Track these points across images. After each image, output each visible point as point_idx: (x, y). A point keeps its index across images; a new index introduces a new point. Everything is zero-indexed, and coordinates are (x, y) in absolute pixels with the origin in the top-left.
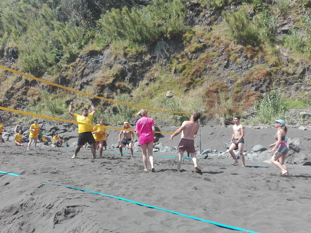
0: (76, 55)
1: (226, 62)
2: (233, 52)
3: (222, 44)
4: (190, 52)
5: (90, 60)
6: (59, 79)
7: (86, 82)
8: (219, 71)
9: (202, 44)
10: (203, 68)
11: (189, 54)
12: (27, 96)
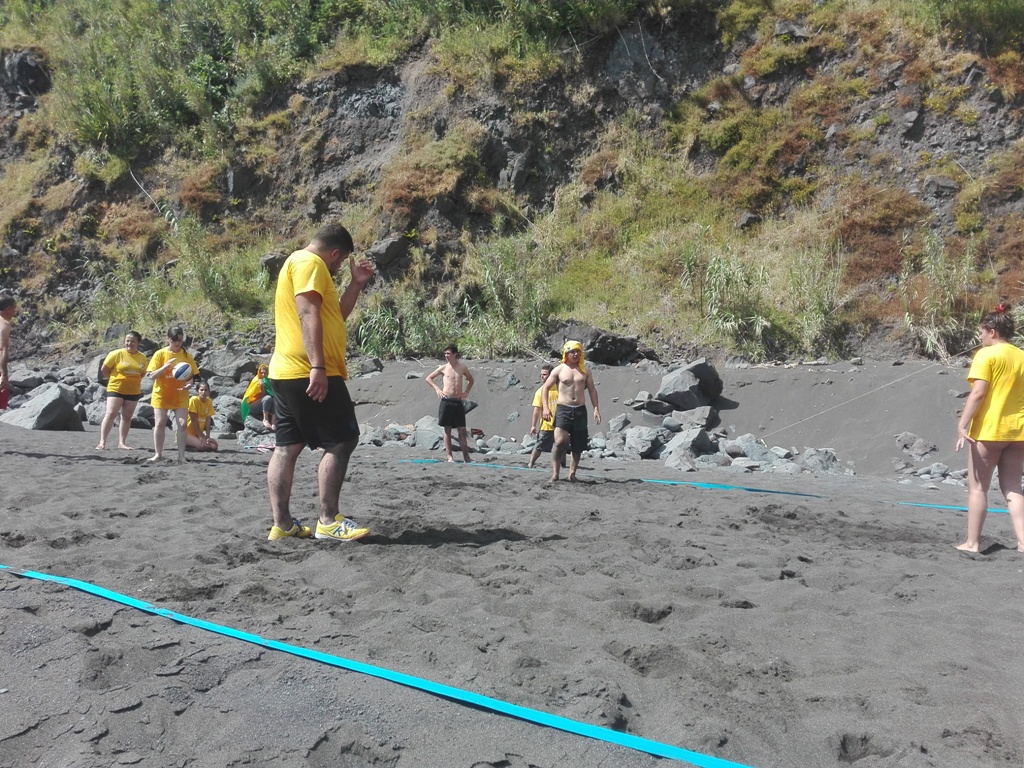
0: (288, 81)
1: (913, 115)
2: (939, 77)
3: (889, 45)
4: (755, 73)
5: (347, 101)
6: (230, 175)
7: (337, 186)
8: (882, 148)
9: (803, 46)
10: (814, 138)
11: (750, 82)
12: (98, 238)
